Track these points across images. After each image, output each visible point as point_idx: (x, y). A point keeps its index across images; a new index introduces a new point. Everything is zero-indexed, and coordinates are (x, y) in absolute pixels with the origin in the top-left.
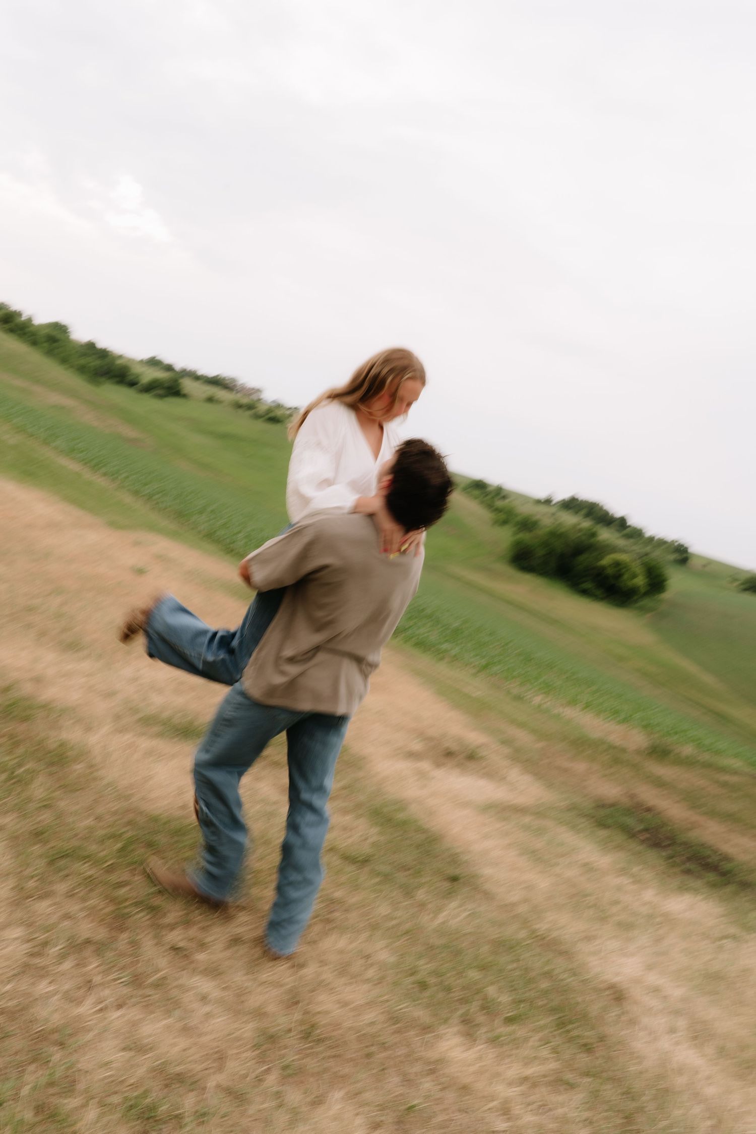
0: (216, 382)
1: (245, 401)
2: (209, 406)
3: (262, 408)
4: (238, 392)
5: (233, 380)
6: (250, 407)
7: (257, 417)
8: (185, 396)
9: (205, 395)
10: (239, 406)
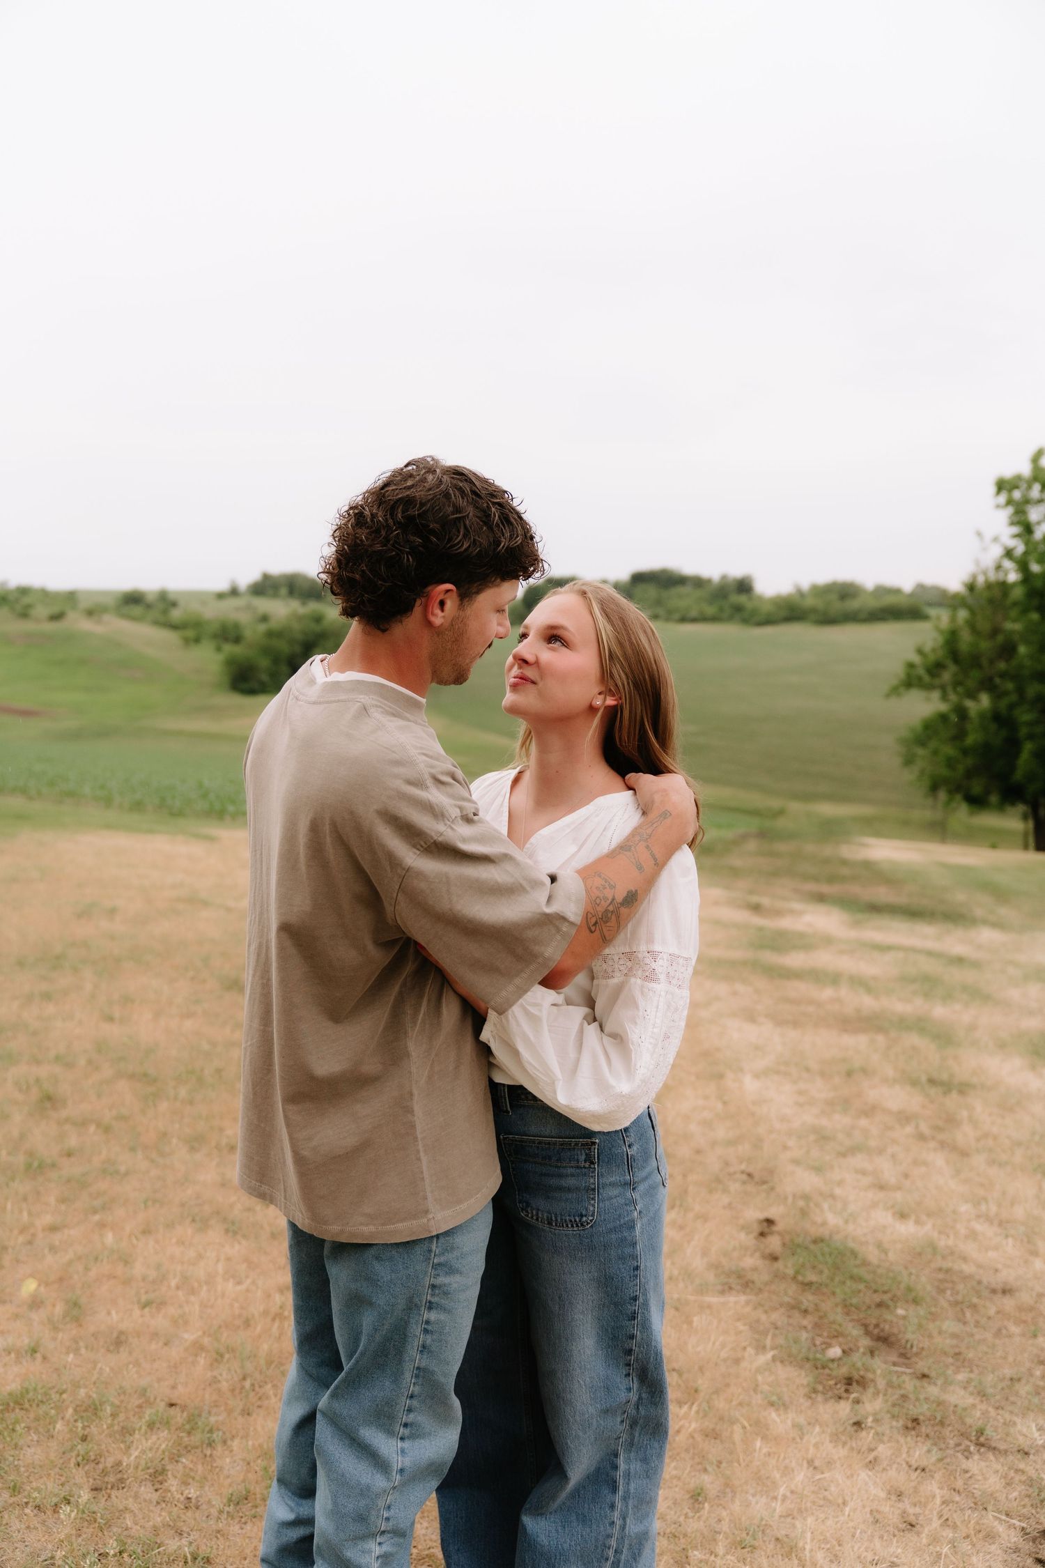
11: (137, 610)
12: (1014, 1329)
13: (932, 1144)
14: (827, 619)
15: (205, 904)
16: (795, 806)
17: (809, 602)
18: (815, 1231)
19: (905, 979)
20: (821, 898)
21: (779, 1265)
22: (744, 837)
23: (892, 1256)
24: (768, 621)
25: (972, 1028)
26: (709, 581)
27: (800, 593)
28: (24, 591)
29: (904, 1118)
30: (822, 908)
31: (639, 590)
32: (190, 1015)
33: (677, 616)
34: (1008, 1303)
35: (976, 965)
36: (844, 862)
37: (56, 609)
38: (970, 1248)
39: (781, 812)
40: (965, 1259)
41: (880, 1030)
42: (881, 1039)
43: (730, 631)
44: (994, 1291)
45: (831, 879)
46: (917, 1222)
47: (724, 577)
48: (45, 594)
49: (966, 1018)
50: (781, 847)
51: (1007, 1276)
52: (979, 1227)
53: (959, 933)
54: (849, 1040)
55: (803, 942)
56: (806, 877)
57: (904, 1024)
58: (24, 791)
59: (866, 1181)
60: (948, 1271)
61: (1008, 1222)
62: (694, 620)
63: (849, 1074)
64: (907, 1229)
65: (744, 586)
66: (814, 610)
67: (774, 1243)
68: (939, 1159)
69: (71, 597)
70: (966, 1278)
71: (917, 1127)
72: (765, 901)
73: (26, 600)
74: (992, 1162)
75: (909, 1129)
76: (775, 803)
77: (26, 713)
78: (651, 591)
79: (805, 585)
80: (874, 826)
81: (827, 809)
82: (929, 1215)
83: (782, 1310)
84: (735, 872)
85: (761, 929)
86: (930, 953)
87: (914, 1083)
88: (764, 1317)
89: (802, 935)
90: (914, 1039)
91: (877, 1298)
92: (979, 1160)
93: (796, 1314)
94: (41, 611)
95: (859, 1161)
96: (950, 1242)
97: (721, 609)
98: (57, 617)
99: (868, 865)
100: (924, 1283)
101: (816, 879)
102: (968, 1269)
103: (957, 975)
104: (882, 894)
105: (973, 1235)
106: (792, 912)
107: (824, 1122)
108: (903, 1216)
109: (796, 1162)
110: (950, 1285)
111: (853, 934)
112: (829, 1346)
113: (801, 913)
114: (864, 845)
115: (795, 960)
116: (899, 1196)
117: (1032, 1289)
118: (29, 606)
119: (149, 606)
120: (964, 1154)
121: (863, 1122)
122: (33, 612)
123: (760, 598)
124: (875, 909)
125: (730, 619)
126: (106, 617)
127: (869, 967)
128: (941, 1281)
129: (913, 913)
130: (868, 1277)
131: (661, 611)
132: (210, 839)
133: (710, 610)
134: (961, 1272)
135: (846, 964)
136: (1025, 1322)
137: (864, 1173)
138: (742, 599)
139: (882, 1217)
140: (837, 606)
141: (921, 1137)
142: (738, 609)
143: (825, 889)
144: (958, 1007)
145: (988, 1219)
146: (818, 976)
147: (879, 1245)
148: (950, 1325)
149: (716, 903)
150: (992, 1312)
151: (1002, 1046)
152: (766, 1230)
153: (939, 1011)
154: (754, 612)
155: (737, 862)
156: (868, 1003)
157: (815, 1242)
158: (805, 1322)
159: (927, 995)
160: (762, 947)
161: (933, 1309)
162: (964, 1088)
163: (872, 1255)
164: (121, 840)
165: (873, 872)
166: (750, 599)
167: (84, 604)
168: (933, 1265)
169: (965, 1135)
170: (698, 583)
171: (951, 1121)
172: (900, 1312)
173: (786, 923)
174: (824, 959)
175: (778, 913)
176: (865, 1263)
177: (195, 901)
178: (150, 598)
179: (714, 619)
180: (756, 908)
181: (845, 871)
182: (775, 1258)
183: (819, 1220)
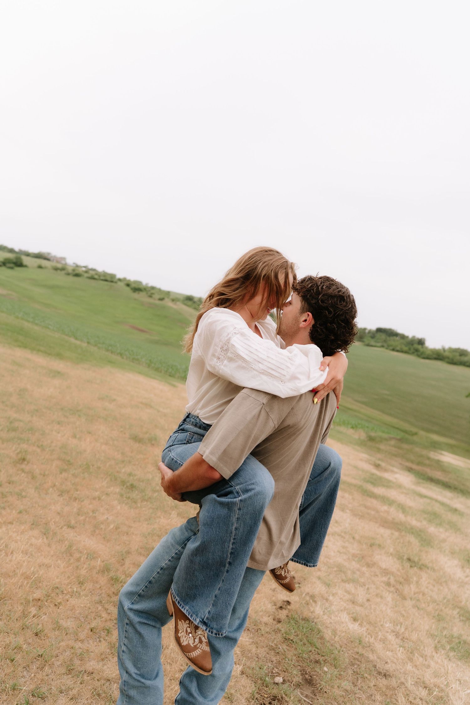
0: (39, 256)
1: (59, 266)
2: (40, 270)
3: (70, 269)
4: (53, 261)
5: (49, 254)
6: (63, 269)
7: (68, 274)
8: (26, 266)
9: (36, 265)
10: (56, 269)
11: (190, 303)
12: (378, 697)
13: (392, 589)
14: (453, 362)
15: (151, 407)
16: (422, 433)
17: (447, 354)
18: (306, 614)
19: (424, 512)
20: (410, 470)
21: (279, 626)
22: (391, 439)
23: (337, 639)
24: (428, 358)
25: (444, 541)
26: (407, 337)
27: (444, 350)
28: (153, 288)
29: (386, 572)
30: (407, 473)
31: (379, 335)
32: (106, 444)
33: (391, 348)
34: (383, 682)
35: (461, 514)
36: (429, 458)
37: (162, 297)
38: (379, 646)
39: (416, 434)
40: (373, 651)
41: (399, 530)
42: (397, 534)
43: (411, 358)
44: (380, 673)
45: (419, 464)
46: (361, 625)
47: (414, 337)
48: (160, 290)
49: (443, 536)
50: (405, 446)
51: (390, 667)
52: (391, 637)
53: (462, 499)
54: (382, 530)
55: (388, 484)
56: (408, 460)
57: (412, 531)
58: (121, 354)
59: (347, 597)
60: (362, 655)
61: (407, 639)
62: (398, 351)
63: (371, 545)
64: (354, 627)
65: (421, 342)
66: (448, 358)
67: (283, 614)
68: (389, 597)
69: (168, 293)
70: (368, 661)
71: (389, 578)
72: (383, 464)
73: (152, 291)
74: (415, 606)
75: (385, 579)
76: (414, 430)
77: (142, 331)
78: (383, 336)
79: (447, 347)
80: (452, 449)
81: (436, 437)
82: (370, 623)
83: (266, 649)
84: (379, 450)
85: (373, 474)
86: (443, 504)
87: (400, 558)
88: (254, 650)
89: (389, 481)
90: (412, 539)
91: (318, 657)
92: (409, 603)
93: (272, 653)
94: (157, 296)
95: (350, 587)
96: (372, 640)
97: (410, 349)
98: (161, 299)
99: (438, 462)
100: (345, 658)
101: (412, 462)
102: (372, 657)
103: (450, 516)
104: (438, 475)
105: (384, 641)
106: (392, 471)
107: (346, 564)
108: (355, 620)
109: (319, 578)
110: (359, 663)
111: (413, 487)
112: (279, 675)
113: (396, 473)
114: (441, 454)
115: (379, 491)
116: (358, 608)
117: (399, 679)
118: (152, 294)
119: (194, 302)
120: (404, 598)
121: (364, 569)
122: (154, 296)
123: (427, 348)
124: (431, 480)
125: (413, 353)
126: (178, 303)
127: (409, 502)
128: (354, 659)
129: (446, 486)
130: (319, 645)
131: (385, 345)
132: (174, 386)
133: (405, 348)
134: (368, 658)
135: (402, 498)
136: (386, 695)
137: (349, 593)
138: (420, 347)
139: (345, 617)
140: (458, 358)
141: (389, 584)
142: (417, 350)
143: (414, 467)
144: (441, 530)
145: (397, 635)
146: (385, 500)
147: (334, 632)
148: (346, 685)
149: (361, 460)
150: (372, 685)
151: (453, 553)
152: (284, 606)
153: (432, 529)
154: (423, 353)
155: (382, 447)
156: (401, 517)
157: (303, 619)
158: (274, 659)
159: (430, 521)
160: (368, 482)
161: (342, 673)
162: (422, 567)
163: (328, 634)
164: (141, 379)
165: (439, 465)
166: (422, 347)
167: (172, 297)
168: (356, 650)
169: (410, 590)
170: (403, 337)
171: (407, 580)
172: (325, 669)
173: (387, 475)
174: (393, 494)
175: (386, 470)
176: (322, 638)
177: (148, 405)
178: (195, 300)
179: (406, 352)
180: (377, 466)
181: (427, 462)
182: (279, 622)
183: (312, 609)
